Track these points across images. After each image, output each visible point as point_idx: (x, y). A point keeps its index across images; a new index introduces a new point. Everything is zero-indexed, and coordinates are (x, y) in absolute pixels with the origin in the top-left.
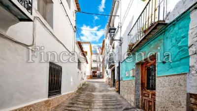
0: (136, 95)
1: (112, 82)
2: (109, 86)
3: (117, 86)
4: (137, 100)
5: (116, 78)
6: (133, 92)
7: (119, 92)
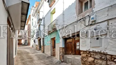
0: (51, 51)
1: (39, 47)
2: (36, 50)
3: (42, 49)
4: (51, 53)
5: (42, 45)
6: (50, 50)
7: (44, 52)
